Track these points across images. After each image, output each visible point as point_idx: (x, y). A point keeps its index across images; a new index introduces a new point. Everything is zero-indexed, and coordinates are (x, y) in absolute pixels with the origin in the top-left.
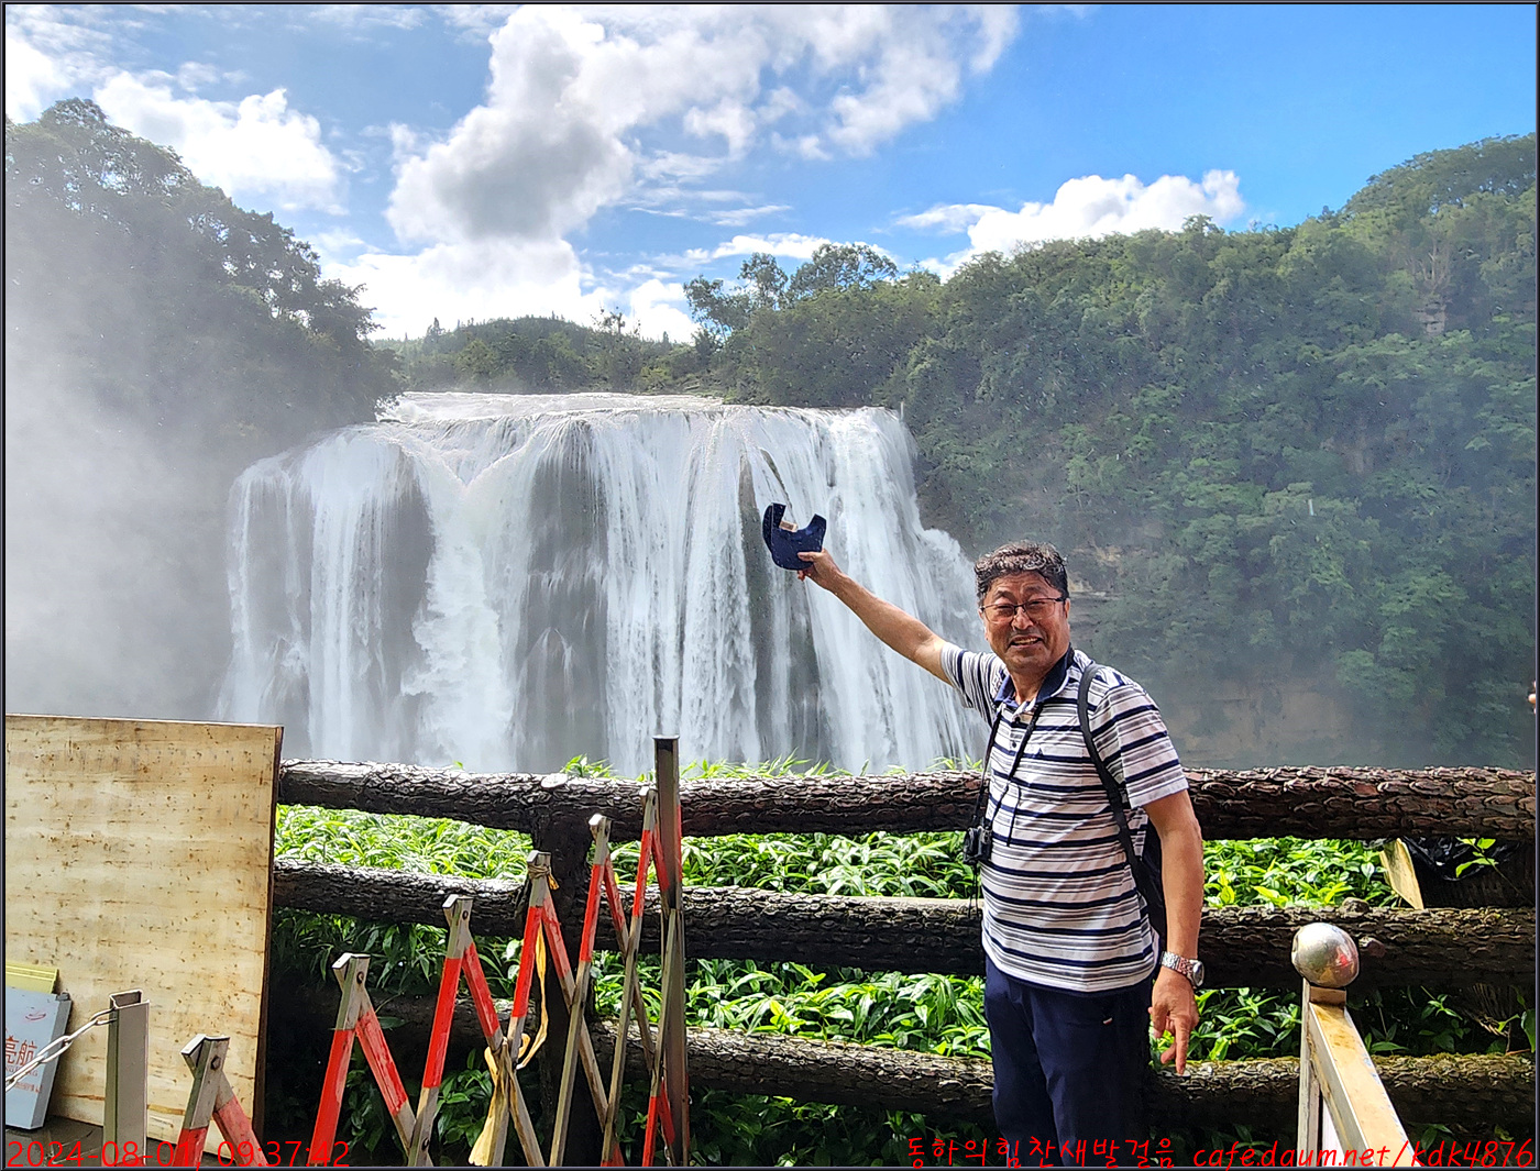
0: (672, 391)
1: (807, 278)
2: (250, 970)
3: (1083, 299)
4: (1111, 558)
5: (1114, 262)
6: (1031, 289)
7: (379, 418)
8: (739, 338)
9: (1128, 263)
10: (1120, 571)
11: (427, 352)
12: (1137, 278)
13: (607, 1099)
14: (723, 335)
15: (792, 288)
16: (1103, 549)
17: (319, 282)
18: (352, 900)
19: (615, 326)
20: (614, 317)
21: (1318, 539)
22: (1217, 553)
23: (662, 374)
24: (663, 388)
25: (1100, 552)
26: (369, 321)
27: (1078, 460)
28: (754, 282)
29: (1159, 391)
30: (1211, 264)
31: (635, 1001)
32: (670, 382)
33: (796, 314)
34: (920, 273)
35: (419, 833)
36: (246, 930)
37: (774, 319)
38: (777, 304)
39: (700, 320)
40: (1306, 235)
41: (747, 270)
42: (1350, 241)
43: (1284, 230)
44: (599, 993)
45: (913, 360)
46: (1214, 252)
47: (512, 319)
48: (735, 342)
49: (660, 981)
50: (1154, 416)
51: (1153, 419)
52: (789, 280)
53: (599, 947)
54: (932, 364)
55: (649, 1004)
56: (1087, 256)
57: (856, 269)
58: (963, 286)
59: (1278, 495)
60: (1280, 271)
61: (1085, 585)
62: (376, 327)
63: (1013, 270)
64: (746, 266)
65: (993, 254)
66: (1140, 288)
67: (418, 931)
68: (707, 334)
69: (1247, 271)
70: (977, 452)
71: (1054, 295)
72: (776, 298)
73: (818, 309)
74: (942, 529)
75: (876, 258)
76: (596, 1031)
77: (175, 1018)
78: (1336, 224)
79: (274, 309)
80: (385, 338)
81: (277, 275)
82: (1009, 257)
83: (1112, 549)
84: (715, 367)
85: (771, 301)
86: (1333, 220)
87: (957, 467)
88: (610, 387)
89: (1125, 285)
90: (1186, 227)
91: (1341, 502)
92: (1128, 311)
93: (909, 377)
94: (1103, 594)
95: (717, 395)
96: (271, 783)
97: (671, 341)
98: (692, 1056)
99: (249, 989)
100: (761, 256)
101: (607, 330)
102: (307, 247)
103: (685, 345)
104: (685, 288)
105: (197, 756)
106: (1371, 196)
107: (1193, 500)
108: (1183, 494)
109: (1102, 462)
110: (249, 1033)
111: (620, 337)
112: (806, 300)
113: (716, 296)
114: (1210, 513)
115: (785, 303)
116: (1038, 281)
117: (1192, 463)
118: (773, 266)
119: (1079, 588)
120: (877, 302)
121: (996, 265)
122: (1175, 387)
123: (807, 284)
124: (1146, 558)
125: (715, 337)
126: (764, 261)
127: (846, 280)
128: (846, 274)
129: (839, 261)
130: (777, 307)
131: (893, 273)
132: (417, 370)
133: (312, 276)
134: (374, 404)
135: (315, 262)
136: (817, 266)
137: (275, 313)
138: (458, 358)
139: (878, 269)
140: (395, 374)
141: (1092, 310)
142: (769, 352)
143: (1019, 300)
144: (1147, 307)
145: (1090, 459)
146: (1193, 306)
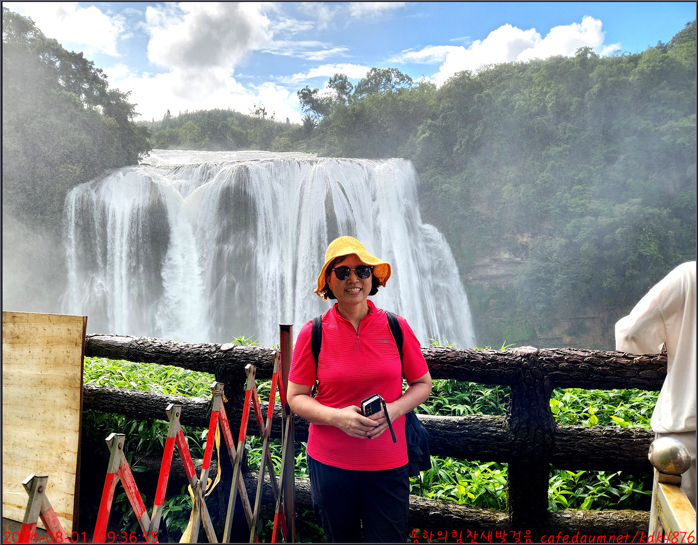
0: (291, 149)
1: (363, 87)
2: (72, 440)
3: (516, 97)
4: (525, 240)
5: (535, 75)
6: (487, 91)
7: (140, 163)
8: (326, 121)
9: (543, 76)
10: (530, 247)
11: (164, 128)
12: (548, 84)
13: (253, 514)
14: (318, 119)
15: (356, 92)
16: (521, 234)
18: (123, 406)
19: (261, 115)
20: (261, 109)
21: (644, 229)
22: (585, 237)
23: (286, 141)
24: (286, 148)
25: (519, 236)
26: (134, 111)
27: (509, 186)
28: (335, 90)
29: (556, 148)
30: (591, 75)
31: (268, 462)
32: (290, 145)
33: (358, 108)
34: (425, 83)
35: (157, 373)
36: (70, 420)
37: (345, 110)
38: (347, 102)
40: (647, 57)
41: (331, 83)
42: (673, 61)
43: (634, 55)
44: (250, 457)
45: (420, 132)
46: (592, 68)
48: (326, 123)
49: (281, 453)
50: (553, 162)
52: (354, 89)
53: (249, 433)
54: (431, 134)
55: (276, 464)
56: (519, 72)
57: (390, 81)
58: (449, 90)
59: (623, 205)
60: (631, 79)
61: (510, 254)
62: (137, 114)
63: (477, 81)
64: (331, 81)
65: (466, 72)
66: (549, 90)
67: (157, 423)
68: (309, 117)
69: (612, 79)
70: (453, 183)
71: (499, 94)
72: (346, 98)
73: (369, 105)
74: (431, 223)
75: (401, 75)
76: (248, 477)
77: (34, 463)
78: (665, 51)
79: (85, 104)
80: (142, 121)
81: (86, 86)
82: (475, 73)
83: (526, 235)
84: (314, 137)
85: (344, 100)
86: (663, 48)
87: (442, 190)
88: (259, 147)
89: (540, 88)
90: (577, 54)
91: (659, 209)
92: (541, 103)
93: (418, 141)
94: (520, 259)
95: (316, 152)
96: (81, 345)
97: (291, 122)
98: (298, 492)
99: (72, 450)
100: (339, 75)
101: (257, 116)
102: (101, 71)
103: (298, 124)
104: (298, 93)
105: (43, 331)
106: (687, 34)
107: (573, 208)
108: (568, 205)
109: (522, 187)
110: (72, 472)
111: (263, 120)
112: (362, 100)
113: (315, 98)
114: (582, 215)
115: (351, 101)
116: (491, 86)
117: (574, 188)
118: (345, 81)
119: (507, 256)
120: (401, 100)
121: (468, 78)
122: (566, 146)
123: (363, 91)
124: (545, 240)
125: (314, 120)
126: (341, 78)
127: (384, 88)
128: (384, 85)
129: (381, 77)
130: (347, 104)
131: (410, 83)
132: (159, 138)
133: (104, 87)
134: (137, 155)
135: (105, 79)
136: (369, 80)
137: (86, 106)
138: (181, 131)
139: (402, 82)
140: (148, 140)
141: (521, 102)
142: (342, 129)
143: (479, 97)
144: (553, 100)
145: (516, 185)
146: (579, 99)
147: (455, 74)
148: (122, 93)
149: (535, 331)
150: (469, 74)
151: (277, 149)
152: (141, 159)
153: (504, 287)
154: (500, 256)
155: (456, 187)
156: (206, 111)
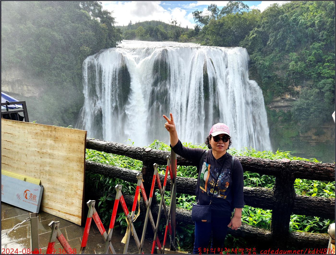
0: (188, 41)
1: (224, 11)
3: (300, 17)
4: (298, 89)
5: (310, 6)
6: (286, 14)
7: (117, 46)
8: (206, 28)
10: (300, 93)
11: (128, 29)
12: (317, 11)
14: (202, 26)
15: (221, 13)
16: (297, 87)
17: (102, 10)
19: (175, 24)
20: (174, 21)
22: (328, 89)
23: (186, 37)
24: (186, 41)
25: (295, 87)
26: (114, 21)
27: (293, 63)
28: (211, 12)
29: (318, 44)
32: (188, 39)
33: (221, 21)
34: (255, 10)
37: (215, 21)
38: (216, 18)
39: (196, 22)
41: (209, 8)
45: (251, 34)
47: (149, 21)
48: (205, 29)
50: (315, 51)
51: (315, 52)
52: (220, 11)
54: (256, 36)
56: (303, 4)
57: (238, 8)
58: (267, 13)
61: (290, 96)
62: (116, 22)
63: (281, 8)
66: (317, 14)
68: (197, 26)
70: (266, 60)
71: (292, 16)
72: (216, 16)
73: (227, 20)
74: (254, 80)
75: (244, 5)
80: (119, 26)
81: (92, 8)
82: (280, 5)
83: (299, 87)
84: (199, 35)
85: (215, 17)
87: (260, 64)
88: (173, 40)
89: (313, 13)
92: (313, 21)
93: (250, 39)
94: (295, 98)
95: (199, 43)
97: (189, 28)
100: (213, 4)
101: (173, 24)
103: (192, 29)
104: (193, 13)
107: (323, 74)
108: (321, 73)
109: (299, 63)
111: (176, 26)
112: (224, 17)
113: (201, 15)
114: (328, 78)
115: (218, 18)
116: (288, 12)
117: (325, 64)
118: (216, 7)
119: (289, 97)
120: (243, 18)
121: (277, 7)
122: (323, 43)
123: (224, 12)
124: (308, 90)
125: (200, 27)
126: (214, 6)
127: (235, 11)
128: (235, 10)
129: (234, 6)
130: (216, 19)
131: (248, 9)
132: (126, 34)
133: (101, 9)
134: (116, 43)
135: (101, 5)
136: (228, 7)
137: (92, 18)
138: (136, 31)
139: (244, 8)
140: (121, 35)
141: (302, 20)
142: (213, 32)
143: (282, 17)
144: (318, 20)
145: (296, 62)
146: (331, 20)
147: (271, 5)
148: (109, 12)
149: (299, 133)
150: (278, 5)
151: (181, 41)
152: (117, 44)
153: (286, 112)
154: (285, 96)
155: (267, 62)
156: (148, 21)
